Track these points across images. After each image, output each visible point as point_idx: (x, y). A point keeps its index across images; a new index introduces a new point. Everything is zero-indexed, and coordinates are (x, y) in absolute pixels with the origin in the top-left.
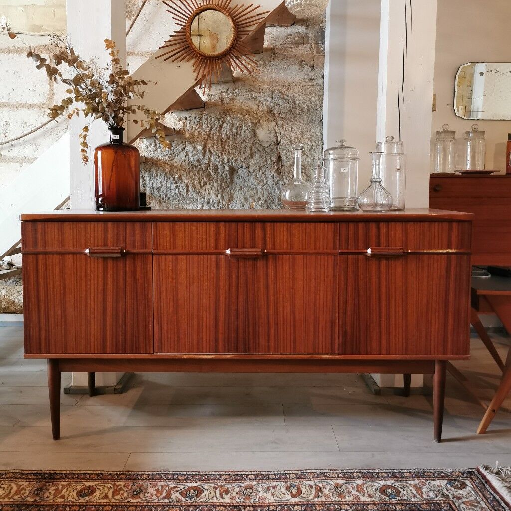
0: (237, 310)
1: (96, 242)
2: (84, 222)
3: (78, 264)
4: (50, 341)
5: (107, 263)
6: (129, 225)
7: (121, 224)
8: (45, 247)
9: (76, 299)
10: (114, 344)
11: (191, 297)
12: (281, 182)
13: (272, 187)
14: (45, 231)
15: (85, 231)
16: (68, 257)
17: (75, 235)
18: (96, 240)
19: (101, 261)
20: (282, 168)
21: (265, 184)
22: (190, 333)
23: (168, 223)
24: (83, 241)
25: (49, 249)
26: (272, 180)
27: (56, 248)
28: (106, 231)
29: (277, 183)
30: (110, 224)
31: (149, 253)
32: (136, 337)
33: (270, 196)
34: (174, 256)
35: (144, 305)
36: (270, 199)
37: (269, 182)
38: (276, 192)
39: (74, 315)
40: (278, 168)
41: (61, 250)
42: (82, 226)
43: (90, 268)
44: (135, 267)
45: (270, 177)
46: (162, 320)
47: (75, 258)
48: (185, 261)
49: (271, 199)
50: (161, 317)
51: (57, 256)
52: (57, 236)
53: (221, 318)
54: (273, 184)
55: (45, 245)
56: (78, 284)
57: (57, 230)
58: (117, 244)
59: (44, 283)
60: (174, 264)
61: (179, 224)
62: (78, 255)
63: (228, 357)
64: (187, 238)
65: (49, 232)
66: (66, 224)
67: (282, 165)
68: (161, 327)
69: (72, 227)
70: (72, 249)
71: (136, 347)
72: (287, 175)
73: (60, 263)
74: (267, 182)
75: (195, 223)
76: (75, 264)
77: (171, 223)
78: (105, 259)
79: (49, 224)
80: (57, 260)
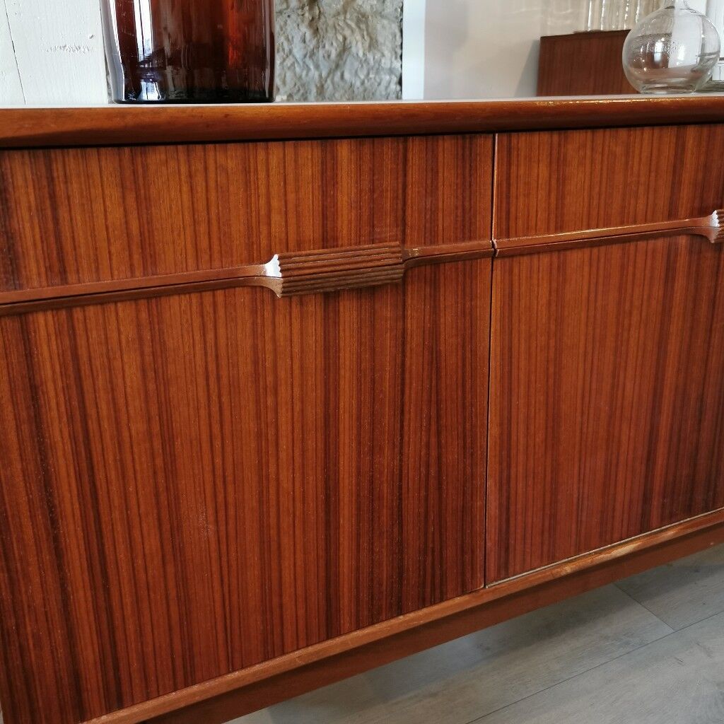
0: (701, 399)
1: (292, 229)
2: (239, 146)
3: (221, 331)
4: (122, 664)
5: (337, 313)
6: (416, 149)
7: (388, 149)
8: (63, 273)
9: (219, 472)
10: (364, 596)
11: (594, 386)
12: (321, 52)
13: (301, 63)
14: (51, 199)
15: (247, 184)
16: (176, 306)
17: (201, 206)
18: (292, 221)
19: (314, 307)
20: (319, 18)
21: (287, 56)
22: (585, 496)
23: (545, 137)
24: (238, 229)
25: (84, 283)
26: (302, 45)
27: (117, 278)
28: (328, 180)
29: (312, 54)
30: (344, 150)
31: (484, 255)
32: (433, 551)
33: (298, 84)
34: (555, 255)
35: (461, 442)
36: (299, 90)
37: (295, 51)
38: (311, 74)
39: (213, 539)
40: (313, 19)
41: (139, 280)
42: (231, 164)
43: (274, 340)
44: (435, 311)
45: (297, 40)
46: (513, 475)
47: (209, 308)
48: (586, 269)
49: (302, 91)
50: (509, 466)
51: (125, 311)
52: (116, 215)
53: (663, 432)
54: (305, 56)
55: (59, 267)
56: (227, 413)
57: (113, 193)
58: (372, 233)
59: (74, 438)
60: (554, 285)
61: (578, 137)
62: (220, 293)
63: (670, 534)
64: (597, 190)
65: (76, 200)
66: (157, 157)
67: (320, 12)
68: (508, 498)
69: (184, 169)
70: (193, 272)
71: (433, 583)
72: (330, 34)
73: (141, 339)
74: (290, 51)
75: (623, 133)
76: (210, 336)
77: (556, 137)
78: (331, 297)
79: (70, 163)
80: (129, 331)
